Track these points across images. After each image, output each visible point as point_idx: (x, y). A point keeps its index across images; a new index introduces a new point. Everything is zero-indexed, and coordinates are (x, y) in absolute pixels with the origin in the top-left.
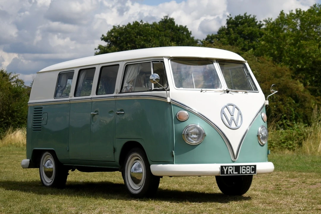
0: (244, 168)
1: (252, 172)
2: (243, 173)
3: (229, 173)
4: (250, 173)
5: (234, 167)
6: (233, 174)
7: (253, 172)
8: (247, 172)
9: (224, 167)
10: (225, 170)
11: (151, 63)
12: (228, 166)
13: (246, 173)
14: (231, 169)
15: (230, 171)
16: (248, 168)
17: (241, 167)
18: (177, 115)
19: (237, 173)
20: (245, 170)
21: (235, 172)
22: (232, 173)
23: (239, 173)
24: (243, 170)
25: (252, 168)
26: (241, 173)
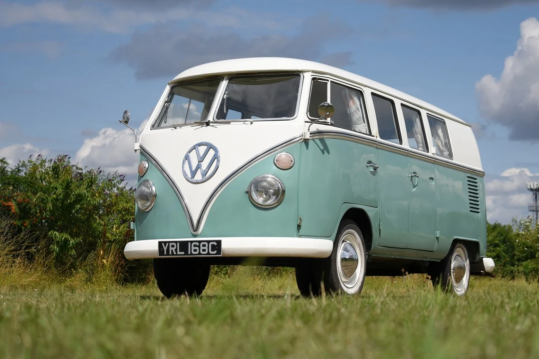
0: (195, 246)
1: (211, 252)
2: (193, 252)
3: (170, 253)
4: (208, 253)
5: (178, 244)
6: (177, 255)
7: (215, 252)
8: (202, 252)
9: (163, 244)
10: (165, 249)
12: (169, 242)
13: (200, 253)
14: (173, 246)
15: (172, 250)
16: (204, 246)
17: (189, 243)
19: (183, 253)
20: (197, 248)
21: (180, 251)
22: (175, 253)
23: (186, 253)
24: (193, 248)
25: (212, 245)
26: (189, 253)
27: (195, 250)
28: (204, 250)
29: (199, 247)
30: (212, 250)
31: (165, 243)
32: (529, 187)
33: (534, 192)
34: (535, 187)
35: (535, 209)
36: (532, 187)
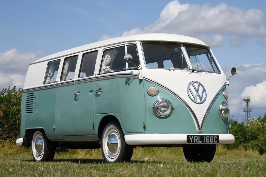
0: (208, 138)
2: (207, 142)
3: (194, 142)
5: (199, 137)
6: (198, 143)
9: (190, 137)
10: (191, 139)
11: (126, 46)
12: (194, 136)
13: (210, 142)
14: (196, 138)
15: (195, 140)
16: (212, 138)
17: (205, 137)
18: (148, 91)
19: (202, 142)
21: (200, 141)
22: (197, 142)
23: (203, 142)
24: (207, 139)
25: (215, 138)
26: (205, 142)
27: (208, 141)
28: (212, 141)
29: (209, 139)
30: (215, 141)
31: (191, 136)
32: (243, 99)
33: (247, 101)
34: (247, 99)
35: (247, 111)
36: (245, 99)
